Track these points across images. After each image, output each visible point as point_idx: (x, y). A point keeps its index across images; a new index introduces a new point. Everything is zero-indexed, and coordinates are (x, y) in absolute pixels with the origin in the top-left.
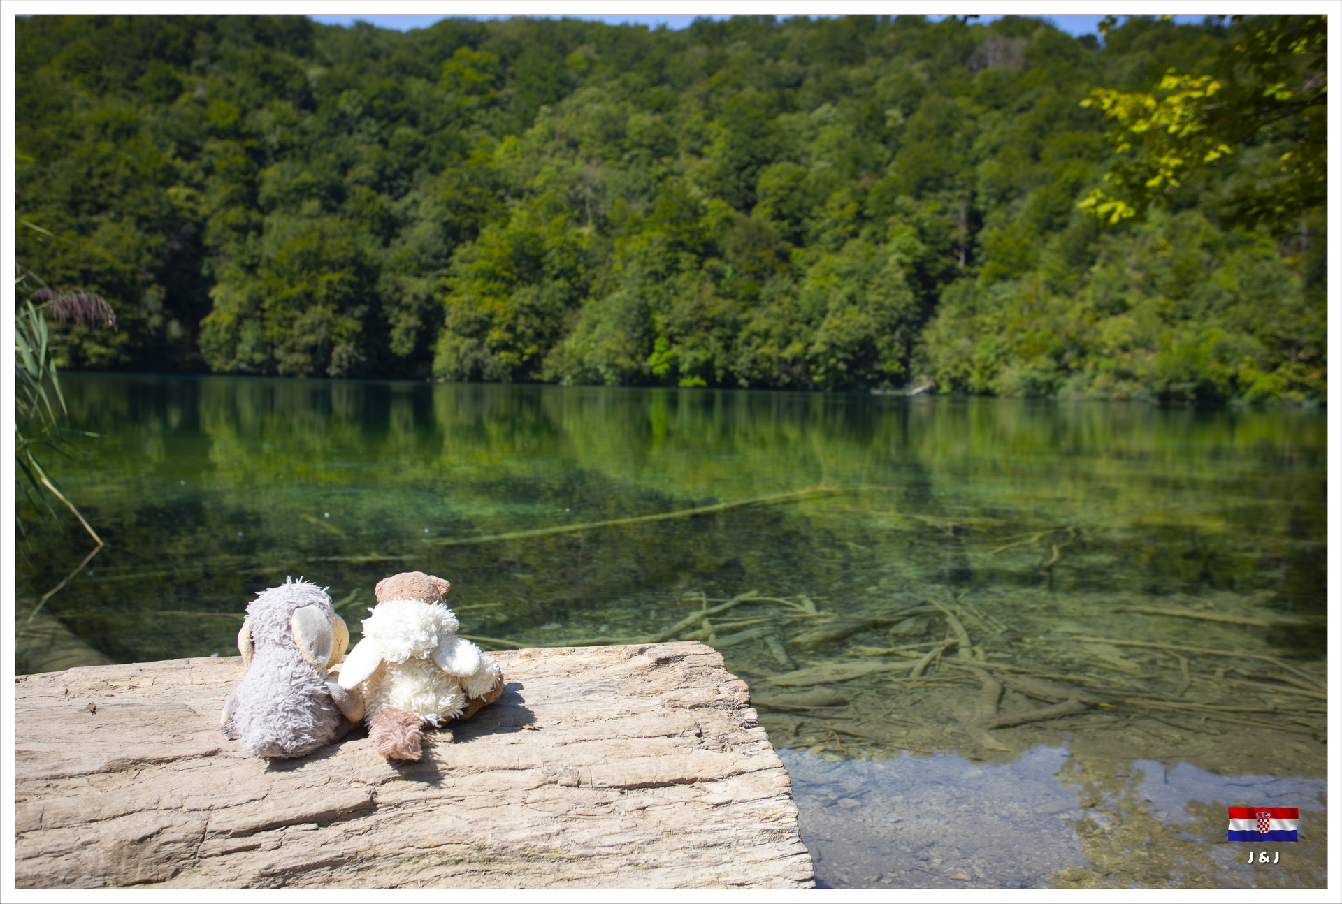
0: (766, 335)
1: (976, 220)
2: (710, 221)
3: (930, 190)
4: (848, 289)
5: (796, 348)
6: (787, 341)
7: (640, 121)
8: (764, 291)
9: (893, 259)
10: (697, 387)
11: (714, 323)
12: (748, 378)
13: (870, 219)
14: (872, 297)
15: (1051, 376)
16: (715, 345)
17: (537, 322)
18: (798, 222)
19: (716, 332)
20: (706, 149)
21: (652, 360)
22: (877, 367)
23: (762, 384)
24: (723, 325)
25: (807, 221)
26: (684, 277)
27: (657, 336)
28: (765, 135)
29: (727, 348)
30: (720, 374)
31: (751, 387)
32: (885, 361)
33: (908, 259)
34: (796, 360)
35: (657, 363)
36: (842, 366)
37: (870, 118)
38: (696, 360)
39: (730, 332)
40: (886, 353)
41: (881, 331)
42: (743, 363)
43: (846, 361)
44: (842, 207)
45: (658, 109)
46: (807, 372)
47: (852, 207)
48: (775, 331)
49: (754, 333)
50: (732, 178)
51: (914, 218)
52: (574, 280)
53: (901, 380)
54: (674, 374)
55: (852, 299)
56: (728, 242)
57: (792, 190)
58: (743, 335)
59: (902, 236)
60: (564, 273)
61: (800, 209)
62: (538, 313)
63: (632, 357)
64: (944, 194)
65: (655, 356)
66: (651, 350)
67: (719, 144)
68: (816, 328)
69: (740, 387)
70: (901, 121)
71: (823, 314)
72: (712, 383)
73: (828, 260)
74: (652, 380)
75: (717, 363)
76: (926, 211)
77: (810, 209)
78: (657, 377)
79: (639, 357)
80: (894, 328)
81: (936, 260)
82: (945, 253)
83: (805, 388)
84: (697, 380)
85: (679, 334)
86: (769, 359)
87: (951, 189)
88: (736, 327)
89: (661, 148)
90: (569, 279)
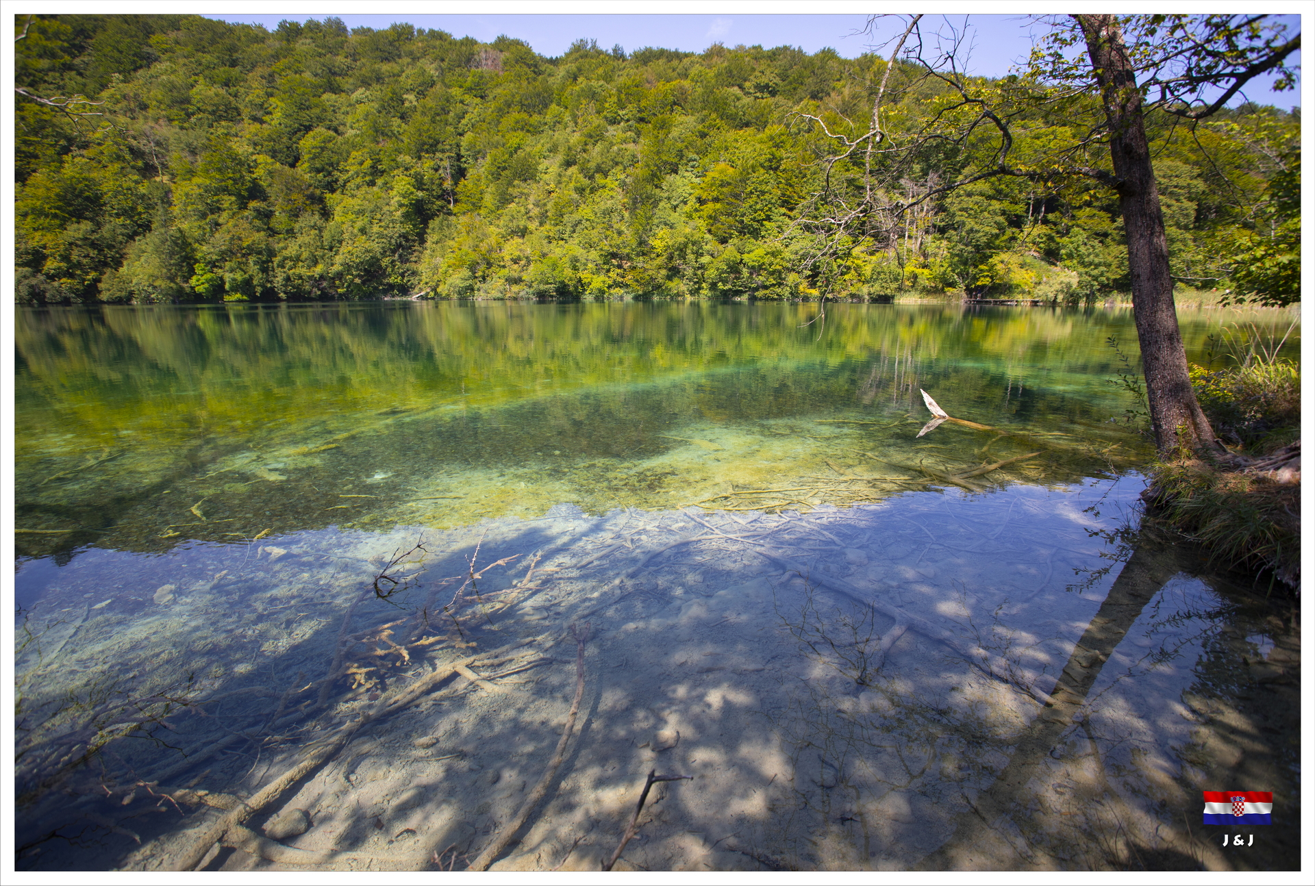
1: (460, 173)
2: (259, 172)
5: (319, 269)
6: (316, 263)
7: (204, 91)
8: (297, 226)
9: (394, 202)
10: (239, 301)
12: (285, 293)
17: (93, 253)
20: (266, 118)
21: (193, 281)
23: (298, 297)
24: (260, 253)
27: (197, 261)
30: (259, 290)
31: (288, 300)
35: (199, 282)
36: (358, 281)
37: (392, 99)
42: (279, 280)
44: (361, 164)
48: (305, 255)
49: (285, 259)
51: (412, 172)
53: (405, 290)
55: (363, 231)
56: (274, 191)
57: (323, 149)
58: (276, 260)
63: (172, 279)
65: (195, 278)
66: (192, 272)
67: (278, 114)
68: (337, 253)
69: (280, 300)
72: (254, 299)
78: (200, 294)
79: (179, 280)
84: (238, 296)
88: (272, 253)
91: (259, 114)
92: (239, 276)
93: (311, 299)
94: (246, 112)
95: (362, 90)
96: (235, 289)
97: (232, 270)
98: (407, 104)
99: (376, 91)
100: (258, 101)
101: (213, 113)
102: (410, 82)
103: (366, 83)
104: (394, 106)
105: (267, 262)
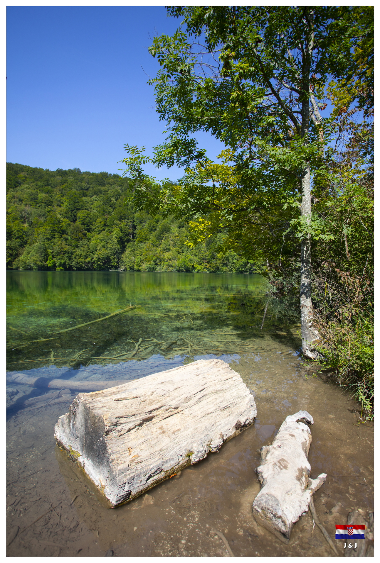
0: (81, 256)
1: (134, 227)
2: (64, 224)
3: (123, 219)
4: (102, 244)
5: (89, 259)
6: (87, 258)
7: (42, 195)
8: (80, 244)
9: (114, 236)
10: (61, 270)
11: (65, 252)
12: (75, 267)
13: (108, 226)
14: (109, 246)
15: (154, 266)
16: (66, 258)
18: (89, 226)
19: (66, 255)
20: (62, 205)
21: (48, 263)
22: (111, 264)
23: (80, 269)
24: (68, 253)
25: (91, 225)
26: (56, 239)
27: (49, 256)
28: (79, 202)
29: (70, 259)
30: (68, 266)
31: (77, 270)
32: (113, 262)
33: (118, 237)
34: (89, 262)
35: (49, 263)
36: (101, 264)
37: (107, 200)
38: (61, 262)
39: (70, 255)
40: (113, 260)
41: (111, 255)
42: (74, 263)
43: (102, 262)
44: (100, 222)
45: (47, 193)
46: (92, 265)
47: (103, 223)
48: (83, 255)
49: (77, 255)
50: (70, 213)
51: (119, 226)
52: (22, 239)
53: (117, 267)
54: (54, 266)
55: (104, 246)
56: (69, 230)
57: (87, 217)
58: (74, 256)
59: (116, 230)
60: (18, 237)
61: (89, 222)
63: (41, 262)
64: (126, 220)
65: (48, 261)
66: (47, 260)
67: (66, 204)
68: (94, 254)
69: (74, 270)
70: (115, 201)
71: (96, 250)
72: (65, 269)
73: (97, 236)
74: (48, 269)
75: (67, 263)
76: (122, 224)
77: (92, 223)
78: (49, 267)
79: (43, 262)
80: (115, 254)
81: (125, 237)
82: (127, 235)
83: (91, 270)
84: (61, 268)
85: (55, 255)
86: (82, 262)
87: (128, 219)
88: (72, 253)
89: (48, 203)
90: (20, 239)
91: (59, 203)
92: (62, 261)
93: (84, 270)
94: (55, 203)
95: (95, 196)
96: (60, 266)
97: (59, 259)
98: (112, 202)
99: (101, 197)
100: (59, 199)
101: (45, 203)
102: (112, 194)
103: (96, 193)
104: (108, 201)
105: (70, 256)
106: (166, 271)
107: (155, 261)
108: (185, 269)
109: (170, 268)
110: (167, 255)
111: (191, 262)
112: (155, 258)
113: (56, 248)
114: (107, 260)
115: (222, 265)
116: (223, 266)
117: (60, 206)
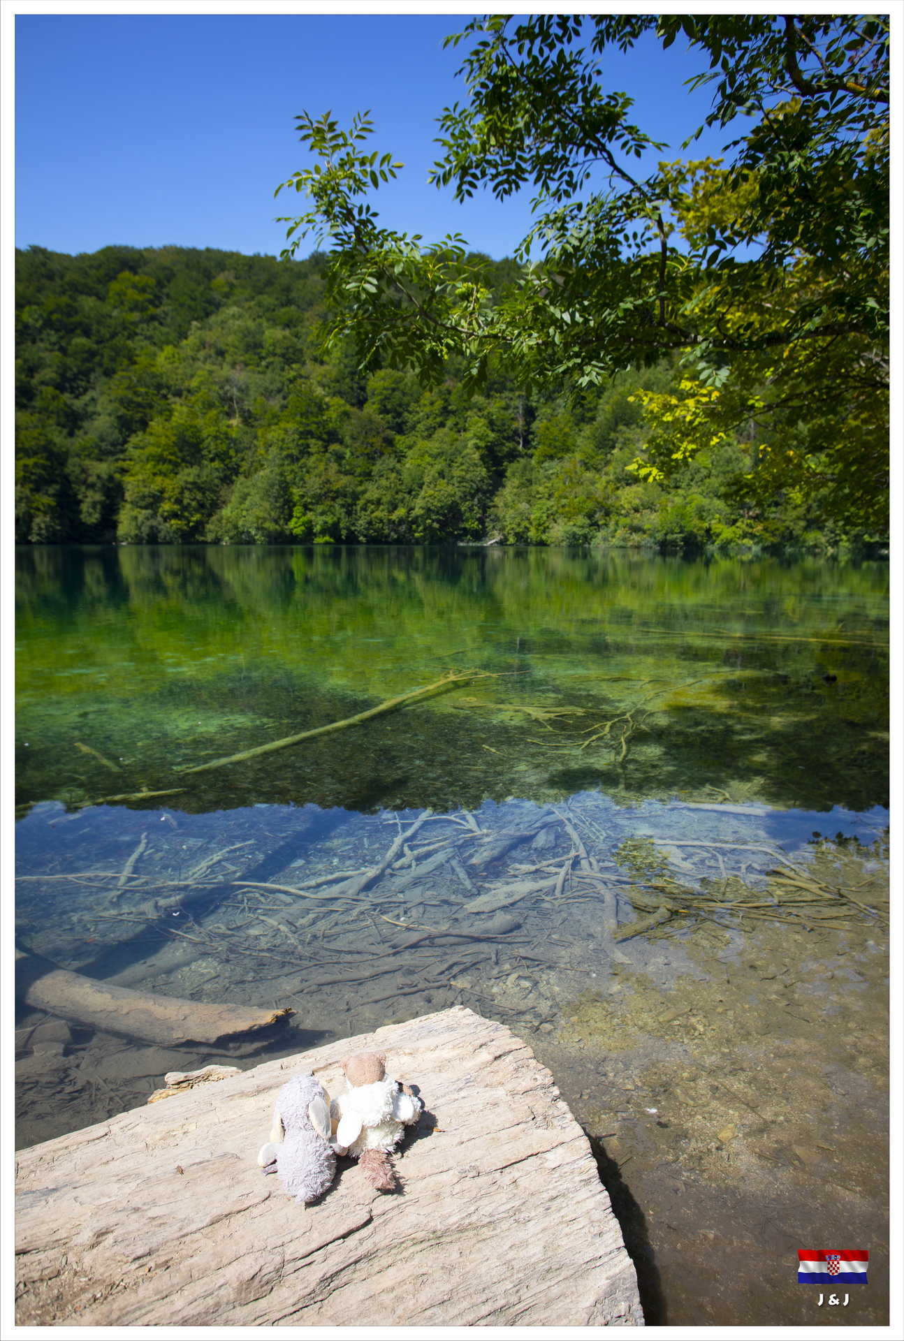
0: (378, 502)
1: (530, 414)
2: (332, 414)
3: (497, 391)
4: (438, 467)
5: (401, 512)
6: (395, 508)
7: (273, 334)
8: (376, 469)
9: (471, 444)
10: (327, 543)
11: (338, 494)
12: (365, 536)
13: (453, 412)
14: (457, 473)
15: (586, 530)
16: (339, 510)
17: (199, 496)
18: (399, 415)
19: (339, 501)
21: (292, 524)
22: (462, 526)
23: (377, 541)
24: (345, 496)
25: (406, 414)
26: (313, 458)
27: (295, 505)
29: (349, 513)
30: (344, 532)
31: (368, 543)
32: (467, 520)
33: (482, 444)
34: (401, 522)
35: (295, 526)
36: (436, 525)
38: (326, 522)
39: (351, 501)
40: (467, 514)
41: (464, 499)
42: (361, 524)
43: (438, 521)
44: (432, 404)
45: (287, 325)
46: (410, 530)
47: (439, 404)
48: (384, 500)
49: (369, 501)
50: (347, 380)
51: (485, 413)
52: (227, 461)
53: (479, 535)
54: (309, 533)
55: (441, 475)
56: (347, 431)
57: (394, 390)
58: (361, 503)
59: (477, 425)
60: (218, 456)
61: (400, 405)
62: (200, 489)
63: (276, 522)
64: (507, 394)
65: (294, 520)
66: (291, 516)
67: (336, 354)
68: (416, 496)
69: (360, 543)
71: (421, 486)
72: (339, 540)
73: (422, 444)
74: (293, 539)
75: (342, 525)
76: (494, 407)
77: (408, 405)
78: (297, 536)
79: (281, 522)
80: (473, 496)
81: (503, 444)
82: (508, 439)
83: (408, 542)
84: (327, 538)
85: (311, 503)
86: (381, 521)
87: (512, 390)
88: (356, 497)
89: (291, 356)
90: (223, 461)
91: (319, 354)
92: (330, 519)
93: (388, 543)
96: (323, 532)
97: (322, 514)
100: (317, 341)
105: (351, 505)
106: (622, 543)
107: (590, 516)
108: (684, 539)
109: (636, 537)
110: (629, 496)
111: (701, 518)
112: (590, 505)
113: (314, 484)
114: (451, 514)
115: (803, 524)
116: (806, 529)
117: (322, 363)
